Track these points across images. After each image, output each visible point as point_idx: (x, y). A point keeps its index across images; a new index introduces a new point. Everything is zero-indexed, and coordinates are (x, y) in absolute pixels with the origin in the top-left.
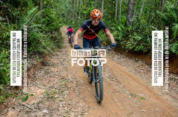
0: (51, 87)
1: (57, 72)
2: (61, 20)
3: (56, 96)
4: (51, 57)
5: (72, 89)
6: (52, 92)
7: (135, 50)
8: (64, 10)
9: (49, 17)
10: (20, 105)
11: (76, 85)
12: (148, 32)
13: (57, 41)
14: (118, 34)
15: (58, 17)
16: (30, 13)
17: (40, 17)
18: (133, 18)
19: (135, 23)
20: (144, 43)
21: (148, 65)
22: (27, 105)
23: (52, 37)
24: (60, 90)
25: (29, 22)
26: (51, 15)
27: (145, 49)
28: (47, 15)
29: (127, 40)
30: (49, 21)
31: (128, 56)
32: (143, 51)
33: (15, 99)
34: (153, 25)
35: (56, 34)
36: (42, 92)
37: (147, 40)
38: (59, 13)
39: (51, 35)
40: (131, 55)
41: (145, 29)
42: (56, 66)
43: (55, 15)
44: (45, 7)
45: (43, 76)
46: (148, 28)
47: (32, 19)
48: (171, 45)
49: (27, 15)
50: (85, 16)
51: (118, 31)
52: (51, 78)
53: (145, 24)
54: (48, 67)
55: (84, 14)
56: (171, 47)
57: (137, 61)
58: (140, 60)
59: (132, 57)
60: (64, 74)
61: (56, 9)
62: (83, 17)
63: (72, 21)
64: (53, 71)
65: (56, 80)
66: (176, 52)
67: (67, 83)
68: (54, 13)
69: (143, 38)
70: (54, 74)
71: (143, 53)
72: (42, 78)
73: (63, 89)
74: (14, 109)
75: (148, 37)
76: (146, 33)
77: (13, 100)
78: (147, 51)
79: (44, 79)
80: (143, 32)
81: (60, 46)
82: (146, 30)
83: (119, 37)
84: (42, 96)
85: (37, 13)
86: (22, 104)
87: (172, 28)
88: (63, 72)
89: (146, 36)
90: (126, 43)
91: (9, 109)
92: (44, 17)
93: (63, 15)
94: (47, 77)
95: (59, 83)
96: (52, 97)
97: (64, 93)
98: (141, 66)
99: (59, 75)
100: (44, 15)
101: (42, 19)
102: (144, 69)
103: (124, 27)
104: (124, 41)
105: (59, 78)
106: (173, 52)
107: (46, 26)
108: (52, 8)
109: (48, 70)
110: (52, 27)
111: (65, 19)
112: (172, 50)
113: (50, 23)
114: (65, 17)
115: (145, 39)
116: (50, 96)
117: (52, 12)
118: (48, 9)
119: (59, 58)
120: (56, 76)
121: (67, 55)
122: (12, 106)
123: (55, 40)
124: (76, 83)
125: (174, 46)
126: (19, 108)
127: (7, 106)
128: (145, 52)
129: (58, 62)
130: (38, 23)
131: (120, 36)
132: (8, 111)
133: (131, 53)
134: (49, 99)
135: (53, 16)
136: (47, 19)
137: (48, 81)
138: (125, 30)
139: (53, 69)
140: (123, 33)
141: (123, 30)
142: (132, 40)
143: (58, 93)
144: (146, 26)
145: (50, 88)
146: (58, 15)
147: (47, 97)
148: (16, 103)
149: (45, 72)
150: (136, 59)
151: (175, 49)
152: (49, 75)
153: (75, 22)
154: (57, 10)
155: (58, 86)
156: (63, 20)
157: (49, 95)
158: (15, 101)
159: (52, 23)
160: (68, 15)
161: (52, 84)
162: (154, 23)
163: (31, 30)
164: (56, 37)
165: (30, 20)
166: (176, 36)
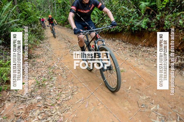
0: (39, 76)
1: (43, 62)
2: (38, 13)
3: (46, 83)
4: (34, 50)
5: (59, 75)
6: (41, 80)
7: (112, 30)
8: (39, 2)
9: (25, 11)
10: (15, 97)
11: (63, 71)
12: (121, 12)
13: (38, 33)
14: (94, 18)
15: (35, 10)
16: (5, 9)
17: (17, 12)
18: (105, 1)
19: (108, 5)
20: (119, 22)
21: (125, 43)
22: (21, 96)
23: (32, 31)
24: (48, 77)
25: (6, 18)
26: (27, 9)
27: (120, 29)
28: (23, 10)
29: (103, 23)
30: (26, 15)
31: (106, 37)
32: (119, 30)
33: (8, 93)
34: (124, 5)
35: (36, 27)
36: (32, 82)
37: (121, 20)
38: (34, 6)
39: (31, 29)
40: (109, 35)
41: (117, 10)
42: (42, 57)
43: (31, 9)
44: (19, 2)
45: (31, 68)
46: (119, 8)
47: (8, 15)
48: (141, 21)
49: (3, 11)
50: (61, 5)
51: (93, 15)
52: (39, 68)
53: (117, 5)
54: (34, 59)
55: (59, 4)
56: (141, 23)
57: (114, 41)
58: (117, 39)
59: (109, 38)
60: (50, 63)
61: (31, 2)
62: (59, 7)
63: (49, 12)
64: (39, 61)
65: (44, 70)
66: (146, 27)
67: (54, 70)
68: (29, 7)
69: (117, 19)
70: (41, 65)
71: (118, 32)
72: (30, 70)
73: (52, 76)
74: (10, 101)
75: (121, 17)
76: (118, 14)
77: (6, 94)
78: (122, 30)
79: (32, 71)
80: (116, 13)
81: (42, 38)
82: (119, 11)
83: (96, 21)
84: (33, 86)
85: (13, 8)
86: (16, 96)
87: (140, 6)
88: (49, 61)
89: (119, 16)
90: (102, 25)
91: (5, 102)
92: (20, 12)
93: (39, 8)
94: (34, 69)
95: (47, 72)
96: (43, 85)
97: (53, 80)
98: (118, 44)
99: (45, 64)
100: (20, 10)
101: (19, 14)
102: (121, 46)
103: (99, 11)
104: (100, 23)
105: (46, 67)
106: (143, 27)
107: (24, 20)
108: (27, 2)
109: (34, 62)
110: (30, 21)
111: (42, 12)
112: (142, 26)
113: (27, 17)
114: (41, 9)
115: (118, 19)
116: (41, 84)
117: (27, 6)
118: (23, 3)
119: (42, 49)
120: (43, 66)
121: (50, 45)
122: (8, 99)
123: (36, 33)
124: (62, 69)
125: (143, 22)
126: (14, 100)
127: (3, 100)
128: (121, 31)
129: (42, 53)
130: (16, 18)
131: (96, 19)
132: (4, 104)
133: (108, 34)
134: (41, 87)
135: (29, 9)
136: (24, 14)
137: (36, 71)
138: (100, 13)
139: (38, 61)
140: (98, 16)
141: (98, 14)
142: (107, 21)
143: (47, 80)
144: (118, 7)
145: (40, 78)
146: (34, 8)
147: (38, 86)
148: (10, 96)
149: (32, 64)
150: (114, 39)
151: (144, 24)
152: (36, 67)
153: (52, 13)
154: (33, 3)
155: (47, 75)
156: (40, 12)
157: (39, 83)
158: (9, 94)
159: (29, 16)
160: (44, 6)
161: (41, 74)
162: (125, 3)
163: (10, 26)
164: (36, 29)
165: (7, 16)
166: (144, 13)
